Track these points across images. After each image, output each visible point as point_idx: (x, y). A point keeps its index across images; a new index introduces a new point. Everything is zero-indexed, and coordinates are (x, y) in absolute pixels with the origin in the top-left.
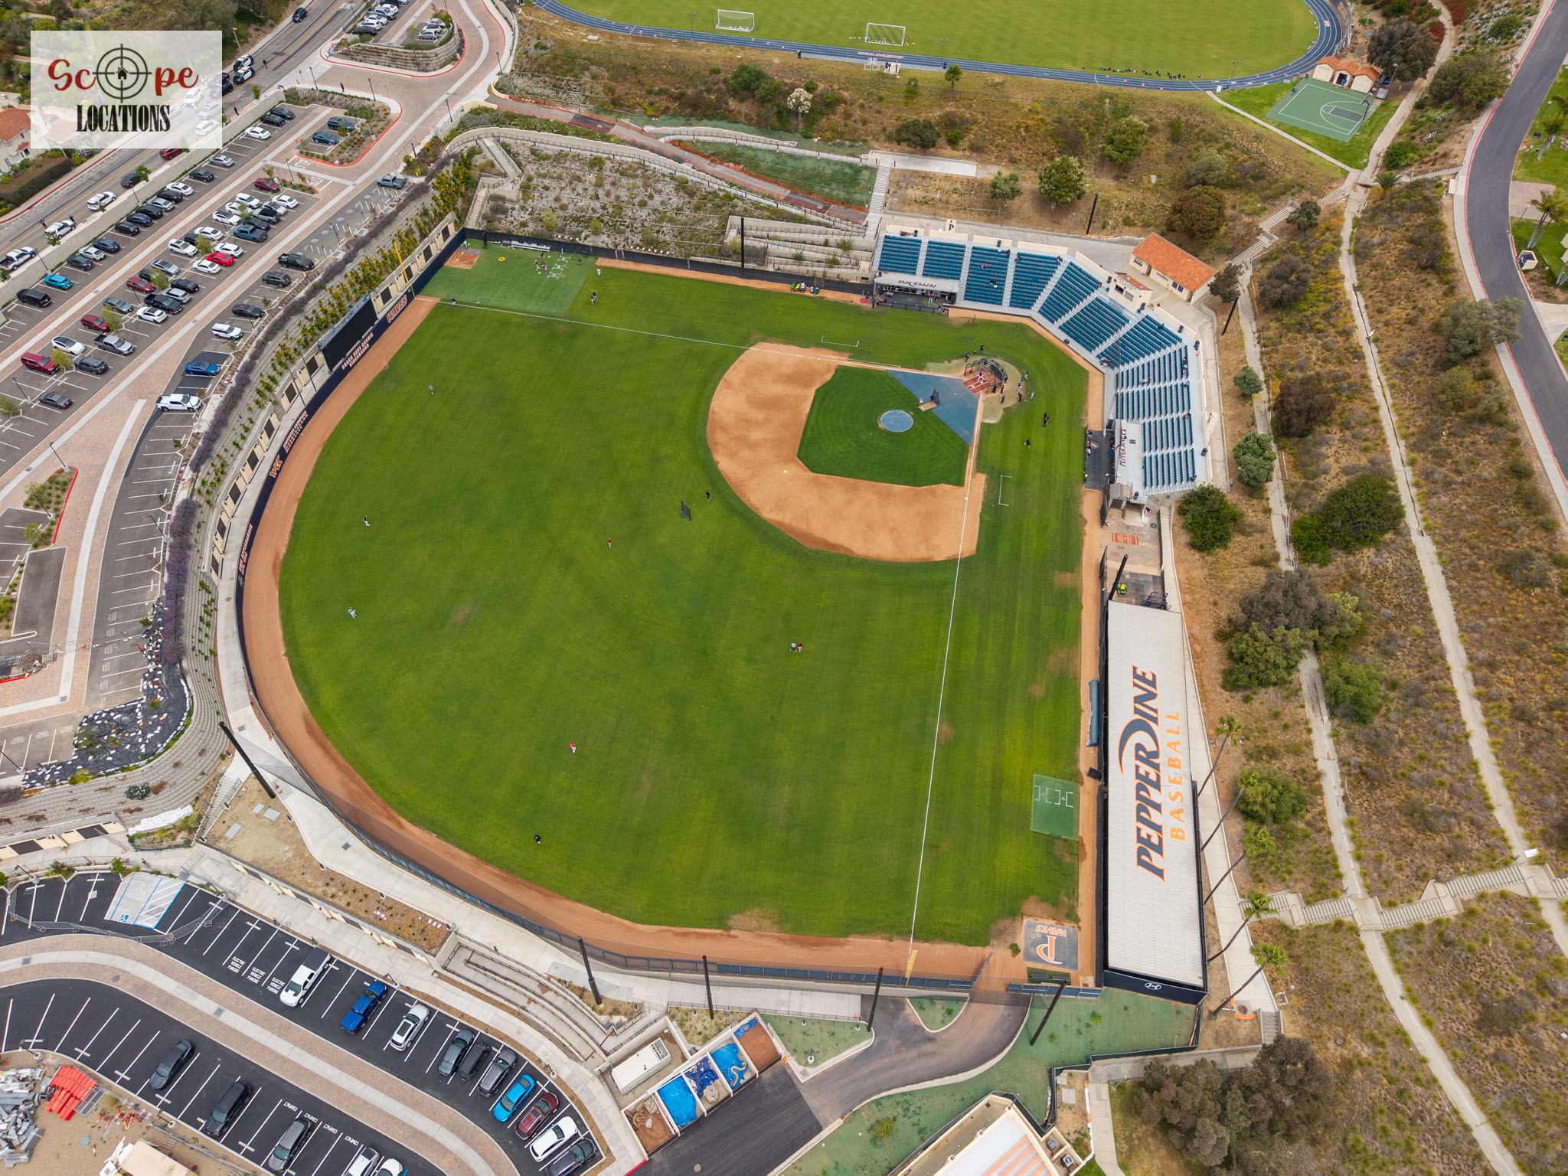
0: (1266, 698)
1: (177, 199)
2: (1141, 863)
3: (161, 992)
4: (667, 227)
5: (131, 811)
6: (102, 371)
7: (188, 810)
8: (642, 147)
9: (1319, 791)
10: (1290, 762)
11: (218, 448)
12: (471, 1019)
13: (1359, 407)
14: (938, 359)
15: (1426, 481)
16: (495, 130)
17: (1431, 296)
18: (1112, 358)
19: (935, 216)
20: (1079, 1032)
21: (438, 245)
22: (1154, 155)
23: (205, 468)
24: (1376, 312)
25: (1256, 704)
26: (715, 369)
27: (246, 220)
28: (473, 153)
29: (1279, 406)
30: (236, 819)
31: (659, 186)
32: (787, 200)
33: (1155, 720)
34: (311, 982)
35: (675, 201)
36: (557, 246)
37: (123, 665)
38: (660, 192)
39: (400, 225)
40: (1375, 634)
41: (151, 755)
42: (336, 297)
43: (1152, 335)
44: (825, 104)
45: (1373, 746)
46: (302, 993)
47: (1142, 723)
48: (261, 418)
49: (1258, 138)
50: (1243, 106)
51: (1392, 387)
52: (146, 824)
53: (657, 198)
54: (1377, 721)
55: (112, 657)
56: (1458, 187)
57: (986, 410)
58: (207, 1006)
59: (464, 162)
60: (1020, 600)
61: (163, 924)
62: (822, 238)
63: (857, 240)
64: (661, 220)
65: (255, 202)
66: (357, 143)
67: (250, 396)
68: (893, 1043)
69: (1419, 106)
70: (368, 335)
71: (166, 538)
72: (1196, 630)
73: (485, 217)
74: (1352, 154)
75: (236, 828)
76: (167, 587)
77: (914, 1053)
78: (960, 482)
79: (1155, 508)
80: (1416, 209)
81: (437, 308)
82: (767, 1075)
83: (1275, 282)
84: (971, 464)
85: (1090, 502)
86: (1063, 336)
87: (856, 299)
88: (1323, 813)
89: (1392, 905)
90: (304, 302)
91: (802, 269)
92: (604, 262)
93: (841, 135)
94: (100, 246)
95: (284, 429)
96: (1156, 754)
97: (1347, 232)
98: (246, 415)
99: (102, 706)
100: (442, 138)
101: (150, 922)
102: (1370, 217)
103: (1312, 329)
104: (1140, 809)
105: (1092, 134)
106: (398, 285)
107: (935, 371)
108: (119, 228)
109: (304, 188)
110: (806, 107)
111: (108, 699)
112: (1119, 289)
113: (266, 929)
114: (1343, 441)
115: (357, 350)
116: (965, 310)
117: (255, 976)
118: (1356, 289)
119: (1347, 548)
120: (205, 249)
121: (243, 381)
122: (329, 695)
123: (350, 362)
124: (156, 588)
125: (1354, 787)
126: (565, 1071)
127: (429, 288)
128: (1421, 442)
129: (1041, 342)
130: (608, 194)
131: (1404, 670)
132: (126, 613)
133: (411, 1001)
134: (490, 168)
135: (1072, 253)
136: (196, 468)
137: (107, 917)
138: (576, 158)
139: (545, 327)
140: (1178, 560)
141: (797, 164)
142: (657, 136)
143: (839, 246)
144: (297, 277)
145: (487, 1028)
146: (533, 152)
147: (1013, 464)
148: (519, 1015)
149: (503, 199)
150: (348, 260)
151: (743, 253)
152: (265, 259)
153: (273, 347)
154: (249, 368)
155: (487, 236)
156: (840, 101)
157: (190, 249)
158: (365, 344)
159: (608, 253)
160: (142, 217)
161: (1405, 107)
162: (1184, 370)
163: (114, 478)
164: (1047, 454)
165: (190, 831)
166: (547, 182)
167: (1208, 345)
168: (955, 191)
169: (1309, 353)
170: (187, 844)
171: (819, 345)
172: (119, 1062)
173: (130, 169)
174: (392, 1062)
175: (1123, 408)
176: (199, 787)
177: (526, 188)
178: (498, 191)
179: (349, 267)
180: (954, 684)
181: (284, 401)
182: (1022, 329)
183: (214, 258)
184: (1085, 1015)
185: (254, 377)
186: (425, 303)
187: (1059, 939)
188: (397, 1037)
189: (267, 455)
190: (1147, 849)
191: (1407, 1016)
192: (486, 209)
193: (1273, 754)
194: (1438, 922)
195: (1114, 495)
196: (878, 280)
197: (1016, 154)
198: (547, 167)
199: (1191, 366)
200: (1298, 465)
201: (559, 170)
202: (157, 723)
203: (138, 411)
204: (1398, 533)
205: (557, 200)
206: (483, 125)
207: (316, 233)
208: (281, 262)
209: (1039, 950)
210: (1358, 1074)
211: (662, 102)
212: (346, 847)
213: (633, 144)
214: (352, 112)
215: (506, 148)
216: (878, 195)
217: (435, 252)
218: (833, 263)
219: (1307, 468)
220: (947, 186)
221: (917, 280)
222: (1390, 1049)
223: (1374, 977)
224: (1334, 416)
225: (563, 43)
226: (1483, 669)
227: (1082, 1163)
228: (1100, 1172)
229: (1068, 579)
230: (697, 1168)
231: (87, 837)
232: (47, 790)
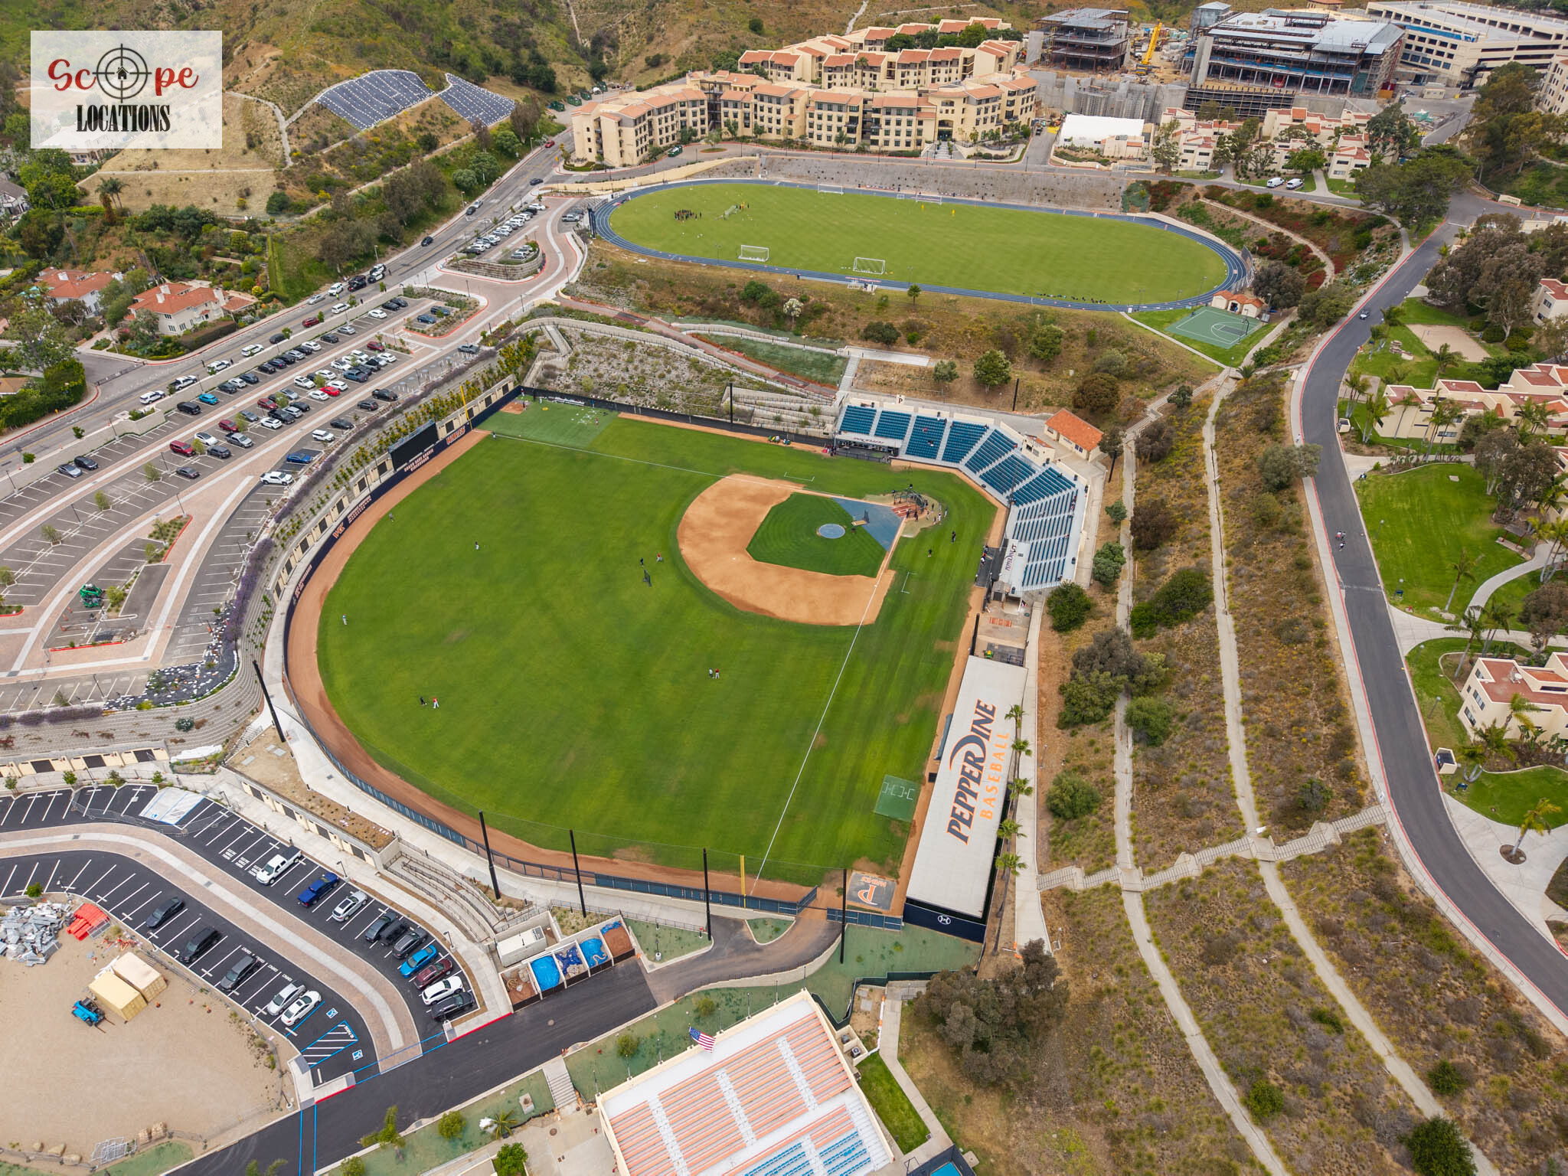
0: (1089, 731)
1: (308, 352)
2: (950, 830)
3: (168, 867)
4: (678, 393)
5: (176, 742)
6: (227, 456)
7: (219, 749)
8: (667, 336)
9: (1112, 794)
10: (1095, 775)
11: (298, 509)
12: (398, 907)
13: (1196, 527)
14: (876, 492)
15: (1235, 578)
16: (556, 319)
17: (1264, 447)
18: (1016, 499)
19: (891, 394)
20: (882, 957)
21: (497, 395)
22: (1074, 355)
23: (285, 521)
24: (1224, 463)
25: (1079, 737)
26: (695, 488)
27: (355, 367)
28: (536, 334)
29: (1135, 529)
30: (253, 753)
31: (677, 364)
32: (776, 379)
33: (987, 737)
34: (283, 867)
35: (687, 375)
36: (590, 402)
37: (194, 640)
38: (676, 369)
39: (470, 376)
40: (1178, 682)
41: (201, 695)
42: (411, 421)
43: (1053, 482)
44: (814, 313)
45: (1159, 760)
46: (274, 874)
47: (977, 737)
48: (336, 497)
49: (1155, 344)
50: (1147, 323)
51: (1226, 513)
52: (187, 755)
53: (674, 372)
54: (1166, 744)
55: (187, 634)
56: (1299, 376)
57: (905, 529)
58: (200, 878)
59: (529, 340)
60: (904, 656)
61: (181, 823)
62: (798, 406)
63: (825, 408)
64: (675, 388)
65: (365, 356)
66: (450, 323)
67: (330, 479)
68: (727, 950)
69: (1292, 325)
70: (429, 450)
71: (246, 562)
72: (1045, 687)
73: (538, 380)
74: (1227, 357)
75: (251, 758)
76: (239, 594)
77: (743, 958)
78: (873, 575)
79: (1029, 601)
80: (1264, 391)
81: (488, 438)
82: (621, 965)
83: (1148, 440)
84: (885, 563)
85: (977, 595)
86: (981, 482)
87: (819, 450)
88: (1111, 810)
89: (1151, 873)
90: (384, 420)
91: (780, 428)
92: (623, 415)
93: (824, 334)
94: (245, 378)
95: (349, 506)
96: (982, 760)
97: (1213, 410)
98: (324, 492)
99: (172, 664)
100: (514, 322)
101: (172, 821)
102: (1234, 398)
103: (1173, 476)
104: (958, 794)
105: (1024, 340)
106: (460, 419)
107: (870, 500)
108: (262, 369)
109: (403, 350)
110: (796, 313)
111: (177, 661)
112: (1029, 448)
113: (258, 833)
114: (1182, 551)
115: (418, 459)
116: (905, 461)
117: (242, 863)
118: (1212, 448)
119: (1169, 625)
120: (320, 384)
121: (327, 468)
122: (342, 681)
123: (412, 467)
124: (231, 594)
125: (1141, 791)
126: (460, 946)
127: (483, 425)
128: (1239, 550)
129: (963, 486)
130: (636, 368)
131: (1191, 707)
132: (205, 608)
133: (356, 890)
134: (548, 346)
135: (997, 423)
136: (278, 521)
137: (141, 815)
138: (615, 342)
139: (569, 457)
140: (1041, 639)
141: (787, 353)
142: (680, 330)
143: (810, 412)
144: (383, 405)
145: (409, 913)
146: (583, 336)
147: (919, 566)
148: (436, 908)
149: (554, 368)
150: (422, 396)
151: (731, 413)
152: (364, 392)
153: (354, 448)
154: (333, 460)
155: (534, 393)
156: (826, 309)
157: (310, 384)
158: (426, 457)
159: (629, 408)
160: (279, 362)
161: (1282, 326)
162: (1072, 506)
163: (217, 524)
164: (950, 561)
165: (217, 762)
166: (590, 357)
167: (1097, 490)
168: (909, 376)
169: (1169, 492)
170: (213, 772)
171: (781, 477)
172: (126, 909)
173: (279, 332)
174: (333, 930)
175: (1021, 533)
176: (230, 731)
177: (573, 362)
178: (552, 362)
179: (424, 401)
180: (835, 709)
181: (356, 489)
182: (949, 476)
183: (325, 390)
184: (889, 946)
185: (336, 467)
186: (478, 434)
187: (878, 889)
188: (338, 909)
189: (334, 520)
191: (1151, 955)
192: (540, 375)
193: (1084, 771)
194: (1182, 882)
195: (996, 588)
196: (838, 437)
197: (961, 352)
198: (592, 347)
199: (1078, 504)
200: (1146, 570)
201: (600, 350)
202: (209, 677)
203: (247, 483)
204: (1207, 612)
205: (596, 370)
206: (548, 315)
207: (405, 379)
208: (374, 394)
209: (860, 894)
210: (1107, 1000)
211: (688, 306)
212: (330, 777)
213: (661, 334)
214: (450, 303)
215: (563, 333)
216: (848, 378)
217: (494, 400)
218: (805, 424)
219: (1150, 572)
220: (903, 373)
221: (871, 438)
222: (1133, 978)
223: (1127, 924)
224: (1179, 534)
225: (618, 264)
226: (1250, 703)
227: (866, 1054)
228: (881, 1063)
229: (946, 646)
230: (551, 1023)
231: (140, 760)
232: (119, 712)
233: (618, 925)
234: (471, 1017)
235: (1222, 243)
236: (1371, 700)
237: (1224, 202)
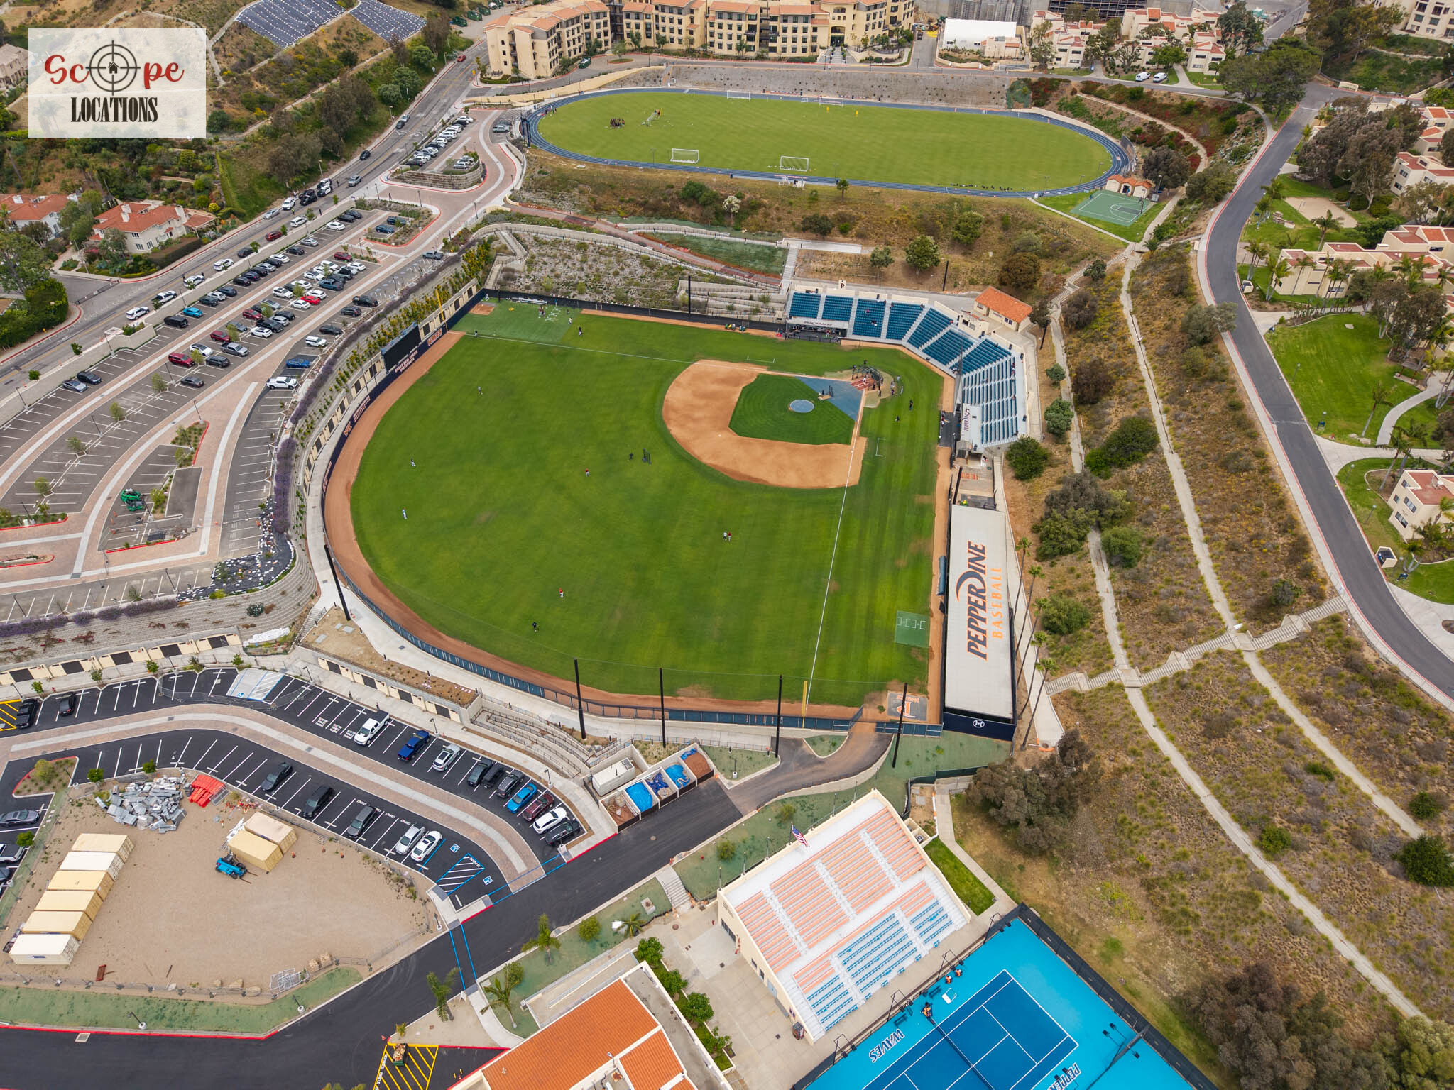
0: (1068, 560)
1: (278, 265)
2: (970, 650)
3: (267, 738)
4: (633, 289)
5: (247, 627)
6: (226, 365)
7: (286, 631)
8: (615, 236)
9: (1100, 610)
10: (1080, 597)
11: (310, 411)
12: (490, 755)
13: (1131, 382)
14: (833, 370)
15: (1175, 422)
16: (509, 225)
17: (1181, 312)
18: (962, 368)
19: (831, 281)
20: (928, 760)
21: (464, 300)
22: (991, 239)
23: (301, 422)
24: (1144, 326)
25: (1059, 567)
26: (669, 375)
27: (329, 276)
28: (491, 240)
29: (1077, 386)
30: (323, 632)
31: (628, 262)
32: (722, 271)
33: (983, 572)
34: (377, 729)
35: (640, 271)
36: (552, 300)
37: (245, 534)
38: (629, 266)
39: (440, 281)
40: (1139, 513)
41: (267, 582)
42: (393, 325)
43: (990, 352)
44: (751, 208)
45: (1136, 579)
46: (370, 736)
47: (975, 571)
48: (339, 398)
49: (1064, 225)
50: (1054, 206)
51: (1154, 368)
52: (257, 638)
53: (627, 270)
54: (1140, 565)
55: (236, 531)
56: (1200, 246)
57: (867, 400)
58: (303, 746)
59: (486, 245)
60: (890, 511)
61: (269, 697)
62: (748, 295)
63: (774, 296)
64: (630, 284)
65: (335, 266)
66: (409, 232)
67: (331, 382)
68: (793, 765)
69: (1180, 203)
70: (414, 352)
71: (274, 461)
72: (1018, 528)
73: (499, 283)
74: (1131, 234)
75: (322, 637)
76: (276, 490)
77: (809, 770)
78: (848, 442)
79: (989, 456)
80: (1172, 261)
81: (464, 338)
82: (703, 785)
83: (1074, 309)
84: (856, 431)
85: (943, 454)
86: (925, 356)
87: (773, 334)
88: (1101, 623)
89: (1147, 670)
90: (371, 325)
91: (734, 316)
92: (586, 311)
93: (762, 228)
94: (223, 291)
95: (351, 409)
96: (983, 591)
97: (1126, 280)
98: (329, 394)
99: (230, 557)
100: (470, 228)
101: (260, 697)
102: (1142, 270)
103: (1100, 339)
104: (970, 621)
105: (945, 226)
106: (435, 324)
107: (829, 377)
108: (237, 281)
109: (370, 259)
110: (735, 209)
111: (235, 552)
112: (965, 323)
113: (343, 703)
114: (1121, 403)
115: (406, 361)
116: (852, 340)
117: (335, 729)
118: (1131, 313)
119: (1122, 466)
120: (298, 293)
121: (328, 371)
122: (388, 564)
123: (401, 368)
124: (268, 490)
125: (1124, 605)
126: (557, 783)
127: (458, 325)
128: (1173, 399)
129: (909, 360)
130: (590, 267)
131: (1157, 532)
132: (247, 505)
133: (448, 744)
134: (504, 250)
135: (931, 302)
136: (295, 421)
137: (228, 694)
138: (568, 243)
139: (545, 352)
140: (1006, 488)
141: (730, 247)
142: (627, 230)
143: (760, 300)
144: (365, 311)
145: (502, 760)
146: (536, 239)
147: (887, 432)
148: (525, 752)
149: (513, 270)
150: (402, 300)
151: (689, 305)
152: (344, 299)
153: (348, 353)
154: (332, 363)
155: (499, 294)
156: (761, 205)
157: (289, 294)
158: (412, 357)
159: (591, 305)
160: (253, 275)
161: (1170, 205)
162: (1012, 372)
163: (235, 428)
164: (912, 426)
165: (285, 645)
166: (545, 259)
167: (1030, 356)
168: (846, 264)
169: (1098, 352)
170: (285, 652)
171: (745, 361)
172: (240, 775)
173: (246, 245)
174: (435, 778)
175: (968, 397)
176: (295, 614)
177: (530, 264)
178: (510, 265)
179: (403, 305)
180: (841, 559)
181: (353, 390)
182: (895, 352)
183: (306, 299)
184: (931, 748)
185: (335, 369)
186: (454, 335)
187: (914, 704)
188: (438, 760)
189: (341, 423)
190: (975, 645)
191: (1158, 737)
192: (500, 277)
193: (1070, 593)
194: (1177, 675)
195: (960, 446)
196: (789, 321)
197: (891, 240)
198: (546, 249)
199: (1017, 369)
200: (1090, 422)
201: (554, 252)
202: (271, 566)
203: (253, 389)
204: (1156, 452)
205: (552, 271)
206: (500, 221)
207: (379, 285)
208: (354, 301)
209: (899, 709)
210: (1125, 777)
211: (631, 207)
212: (402, 648)
213: (610, 234)
214: (404, 213)
215: (516, 237)
216: (789, 267)
217: (462, 304)
218: (756, 311)
219: (1096, 424)
220: (840, 260)
221: (818, 322)
222: (1146, 757)
223: (1134, 714)
224: (1115, 389)
225: (559, 170)
226: (1209, 526)
227: (930, 839)
228: (943, 845)
229: (925, 499)
230: (653, 838)
231: (213, 647)
232: (194, 602)
233: (694, 751)
234: (581, 840)
235: (1102, 133)
236: (1315, 512)
237: (1099, 96)
